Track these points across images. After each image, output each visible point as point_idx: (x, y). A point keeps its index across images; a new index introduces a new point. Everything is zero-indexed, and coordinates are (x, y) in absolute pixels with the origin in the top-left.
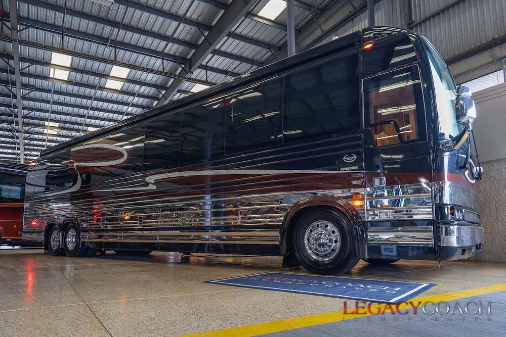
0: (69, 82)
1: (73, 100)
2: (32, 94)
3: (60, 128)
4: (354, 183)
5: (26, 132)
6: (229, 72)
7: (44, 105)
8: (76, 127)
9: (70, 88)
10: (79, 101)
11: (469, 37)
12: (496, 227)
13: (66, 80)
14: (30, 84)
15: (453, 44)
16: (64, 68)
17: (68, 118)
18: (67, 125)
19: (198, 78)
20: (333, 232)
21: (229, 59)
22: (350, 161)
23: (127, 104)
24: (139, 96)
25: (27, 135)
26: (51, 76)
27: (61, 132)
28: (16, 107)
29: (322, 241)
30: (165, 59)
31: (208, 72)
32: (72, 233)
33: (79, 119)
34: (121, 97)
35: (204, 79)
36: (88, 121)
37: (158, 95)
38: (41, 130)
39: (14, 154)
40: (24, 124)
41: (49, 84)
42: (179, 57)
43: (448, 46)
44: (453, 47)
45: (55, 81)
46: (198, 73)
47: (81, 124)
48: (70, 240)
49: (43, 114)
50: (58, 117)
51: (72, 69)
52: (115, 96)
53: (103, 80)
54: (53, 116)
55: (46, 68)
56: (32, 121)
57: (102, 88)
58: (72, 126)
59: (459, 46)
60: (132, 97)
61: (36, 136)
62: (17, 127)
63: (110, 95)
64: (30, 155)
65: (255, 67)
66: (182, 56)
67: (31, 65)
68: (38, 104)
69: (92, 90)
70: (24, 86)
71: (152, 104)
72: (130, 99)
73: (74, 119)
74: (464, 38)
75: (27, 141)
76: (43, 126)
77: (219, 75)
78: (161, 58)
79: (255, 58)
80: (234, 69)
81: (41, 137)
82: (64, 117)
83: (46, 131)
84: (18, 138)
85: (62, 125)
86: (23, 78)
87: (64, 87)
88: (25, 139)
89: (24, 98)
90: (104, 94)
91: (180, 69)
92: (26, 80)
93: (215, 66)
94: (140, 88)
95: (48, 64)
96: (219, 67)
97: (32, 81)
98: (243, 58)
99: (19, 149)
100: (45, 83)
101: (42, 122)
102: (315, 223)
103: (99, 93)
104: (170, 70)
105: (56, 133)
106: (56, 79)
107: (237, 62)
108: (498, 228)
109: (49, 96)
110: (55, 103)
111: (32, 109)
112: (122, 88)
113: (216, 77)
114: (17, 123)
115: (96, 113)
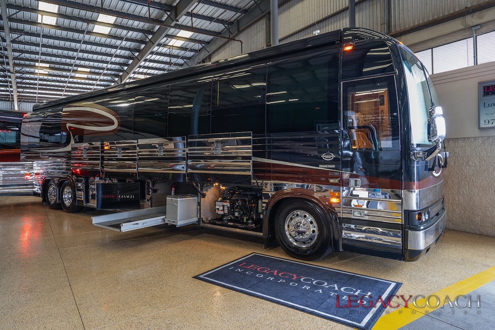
0: (57, 27)
1: (62, 43)
2: (22, 38)
3: (50, 68)
4: (332, 181)
5: (17, 72)
6: (214, 18)
7: (33, 48)
8: (66, 67)
9: (59, 32)
10: (68, 44)
11: (443, 3)
12: (457, 199)
13: (54, 24)
14: (19, 28)
15: (428, 9)
16: (51, 14)
17: (58, 59)
18: (57, 66)
19: (184, 24)
20: (311, 223)
21: (214, 7)
22: (328, 160)
23: (116, 47)
24: (127, 40)
25: (18, 75)
26: (39, 21)
27: (51, 72)
28: (6, 50)
29: (301, 229)
30: (151, 7)
31: (193, 18)
32: (67, 190)
33: (68, 61)
34: (109, 41)
35: (189, 24)
36: (78, 62)
37: (145, 39)
38: (32, 70)
39: (7, 91)
40: (15, 65)
41: (38, 29)
42: (165, 4)
43: (423, 10)
44: (428, 11)
45: (43, 26)
46: (184, 20)
47: (71, 65)
48: (66, 196)
49: (33, 56)
50: (48, 58)
51: (60, 15)
52: (103, 40)
53: (91, 25)
54: (43, 57)
55: (33, 15)
56: (22, 62)
57: (90, 33)
58: (62, 67)
59: (433, 11)
60: (120, 41)
61: (27, 76)
62: (8, 67)
63: (98, 39)
64: (23, 92)
65: (239, 14)
66: (168, 3)
67: (18, 12)
68: (27, 47)
69: (80, 34)
70: (12, 30)
71: (140, 47)
72: (118, 42)
73: (63, 60)
74: (438, 4)
75: (19, 80)
76: (34, 66)
77: (204, 21)
78: (147, 6)
79: (239, 6)
80: (219, 16)
81: (32, 76)
82: (54, 59)
83: (37, 71)
84: (10, 77)
85: (52, 65)
86: (11, 23)
87: (53, 31)
88: (17, 78)
89: (14, 41)
90: (92, 38)
91: (166, 17)
92: (14, 25)
93: (200, 13)
94: (127, 33)
95: (35, 10)
96: (204, 14)
97: (21, 26)
98: (227, 5)
99: (11, 87)
100: (34, 28)
101: (32, 63)
102: (295, 212)
103: (87, 37)
104: (157, 16)
105: (47, 73)
106: (43, 24)
107: (222, 10)
108: (459, 200)
109: (38, 40)
110: (44, 46)
111: (22, 52)
112: (110, 33)
113: (201, 23)
114: (8, 64)
115: (85, 55)
